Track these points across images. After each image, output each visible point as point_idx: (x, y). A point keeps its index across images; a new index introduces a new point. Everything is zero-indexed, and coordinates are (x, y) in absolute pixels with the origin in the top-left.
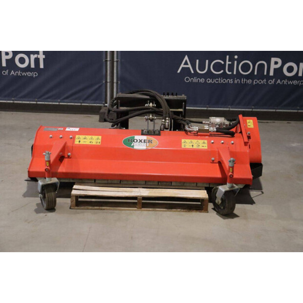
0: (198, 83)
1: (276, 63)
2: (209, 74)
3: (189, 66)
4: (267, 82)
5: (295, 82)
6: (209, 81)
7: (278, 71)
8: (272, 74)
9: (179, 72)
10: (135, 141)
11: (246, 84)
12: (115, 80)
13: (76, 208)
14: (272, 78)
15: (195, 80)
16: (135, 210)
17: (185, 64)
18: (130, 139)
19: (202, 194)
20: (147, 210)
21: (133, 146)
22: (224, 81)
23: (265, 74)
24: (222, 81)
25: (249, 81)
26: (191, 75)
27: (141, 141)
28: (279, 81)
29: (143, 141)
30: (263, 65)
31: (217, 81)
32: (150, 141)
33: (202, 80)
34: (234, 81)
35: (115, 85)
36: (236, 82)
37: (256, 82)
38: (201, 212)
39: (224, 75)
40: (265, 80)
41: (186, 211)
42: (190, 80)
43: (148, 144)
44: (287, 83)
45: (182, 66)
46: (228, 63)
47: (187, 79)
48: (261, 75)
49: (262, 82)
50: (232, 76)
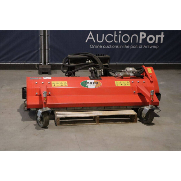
0: (98, 48)
1: (143, 35)
2: (105, 43)
3: (93, 38)
4: (138, 47)
5: (154, 47)
6: (104, 47)
7: (144, 40)
8: (141, 42)
9: (86, 42)
10: (88, 83)
11: (126, 49)
12: (47, 48)
13: (60, 125)
14: (141, 44)
15: (96, 47)
16: (95, 124)
17: (90, 37)
18: (85, 83)
19: (132, 112)
20: (102, 124)
21: (87, 86)
22: (114, 47)
23: (137, 42)
24: (112, 47)
25: (128, 47)
26: (94, 44)
27: (91, 83)
28: (145, 46)
29: (92, 83)
30: (135, 37)
31: (109, 47)
32: (97, 83)
33: (100, 47)
34: (119, 47)
35: (47, 51)
36: (120, 47)
37: (132, 47)
38: (133, 123)
39: (113, 43)
40: (137, 46)
41: (125, 123)
42: (93, 47)
43: (96, 85)
44: (149, 47)
45: (88, 38)
46: (115, 36)
47: (92, 46)
48: (134, 43)
49: (135, 47)
50: (118, 44)
